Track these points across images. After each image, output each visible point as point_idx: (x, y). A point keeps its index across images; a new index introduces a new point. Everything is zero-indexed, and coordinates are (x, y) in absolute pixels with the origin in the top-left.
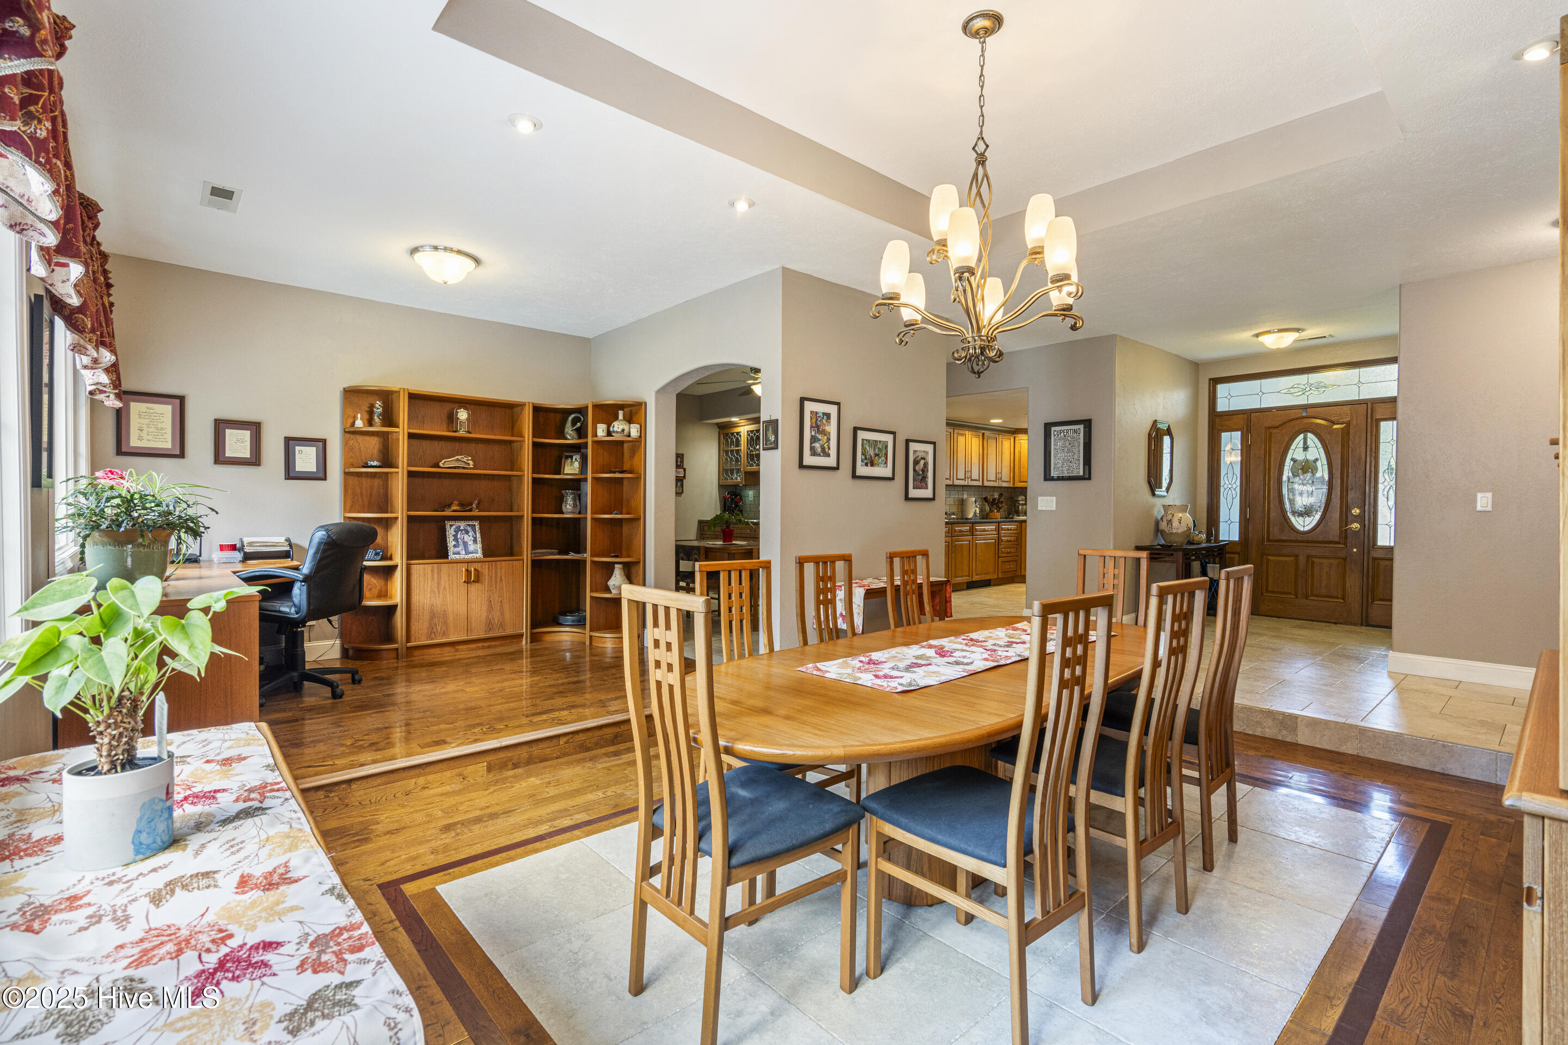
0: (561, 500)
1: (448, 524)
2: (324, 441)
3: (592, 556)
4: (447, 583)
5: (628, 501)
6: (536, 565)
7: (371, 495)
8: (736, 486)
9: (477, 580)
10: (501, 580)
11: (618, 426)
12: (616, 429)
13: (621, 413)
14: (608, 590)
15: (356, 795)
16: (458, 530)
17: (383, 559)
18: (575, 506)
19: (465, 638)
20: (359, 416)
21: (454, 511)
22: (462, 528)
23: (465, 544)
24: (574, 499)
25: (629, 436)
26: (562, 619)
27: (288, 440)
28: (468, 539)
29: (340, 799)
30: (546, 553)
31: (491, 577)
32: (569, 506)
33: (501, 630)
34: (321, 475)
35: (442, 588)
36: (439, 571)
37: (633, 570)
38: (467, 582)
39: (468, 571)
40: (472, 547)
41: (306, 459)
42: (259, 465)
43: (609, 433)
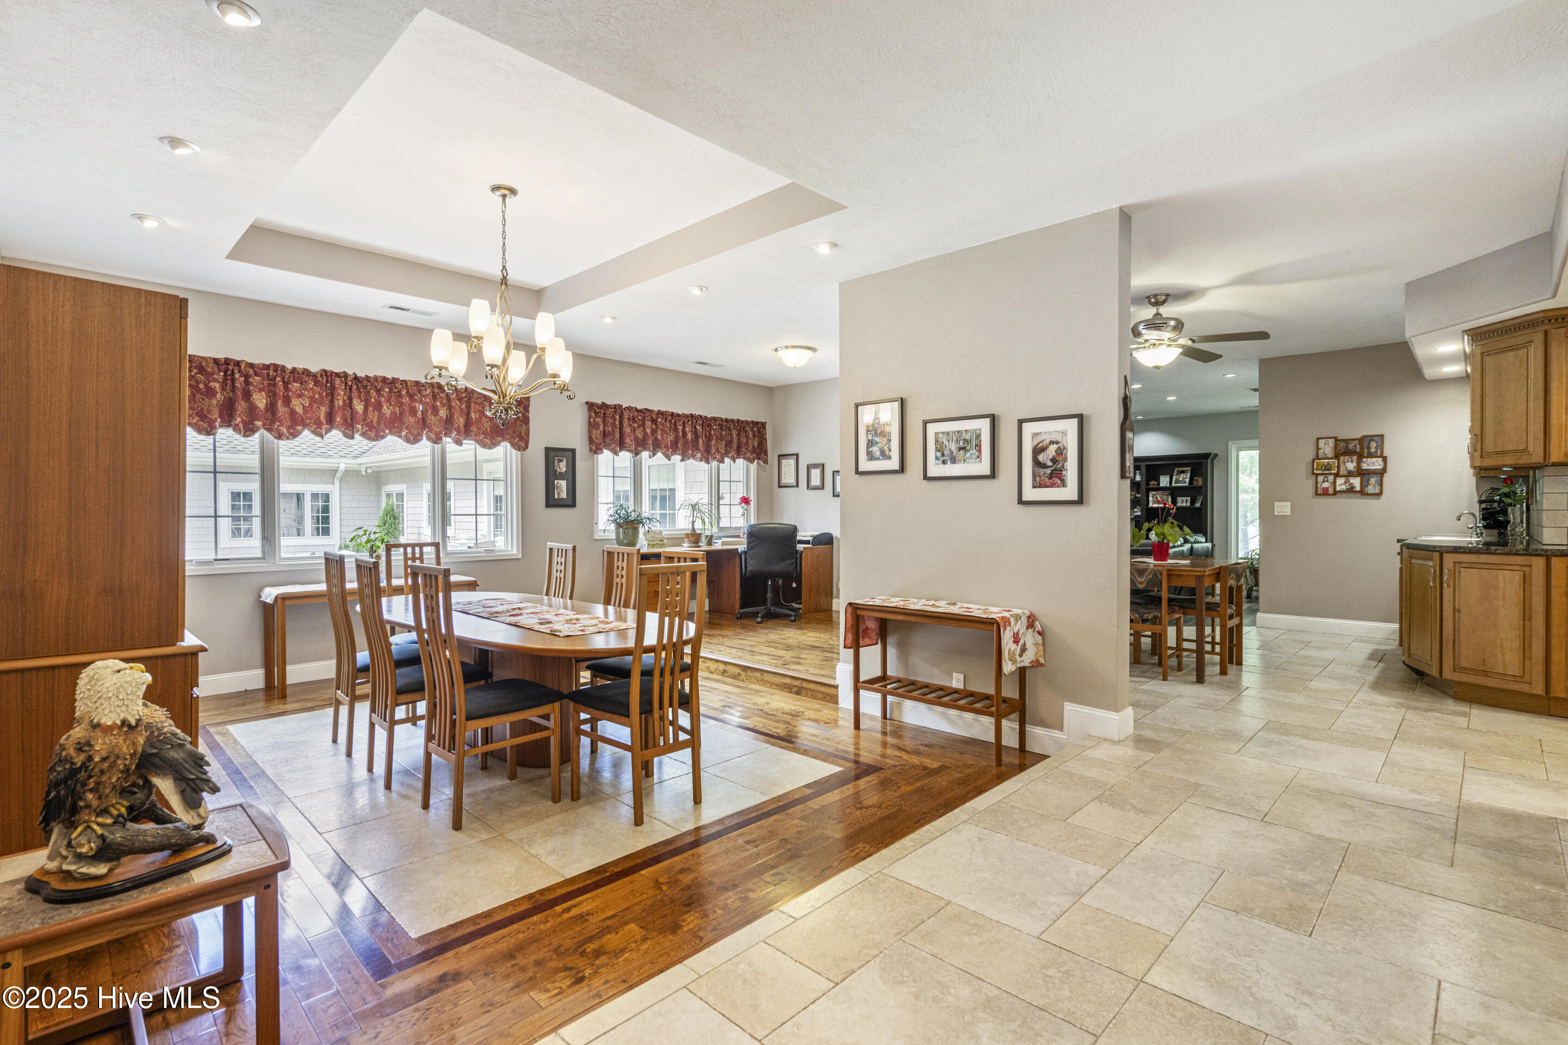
42: (823, 489)
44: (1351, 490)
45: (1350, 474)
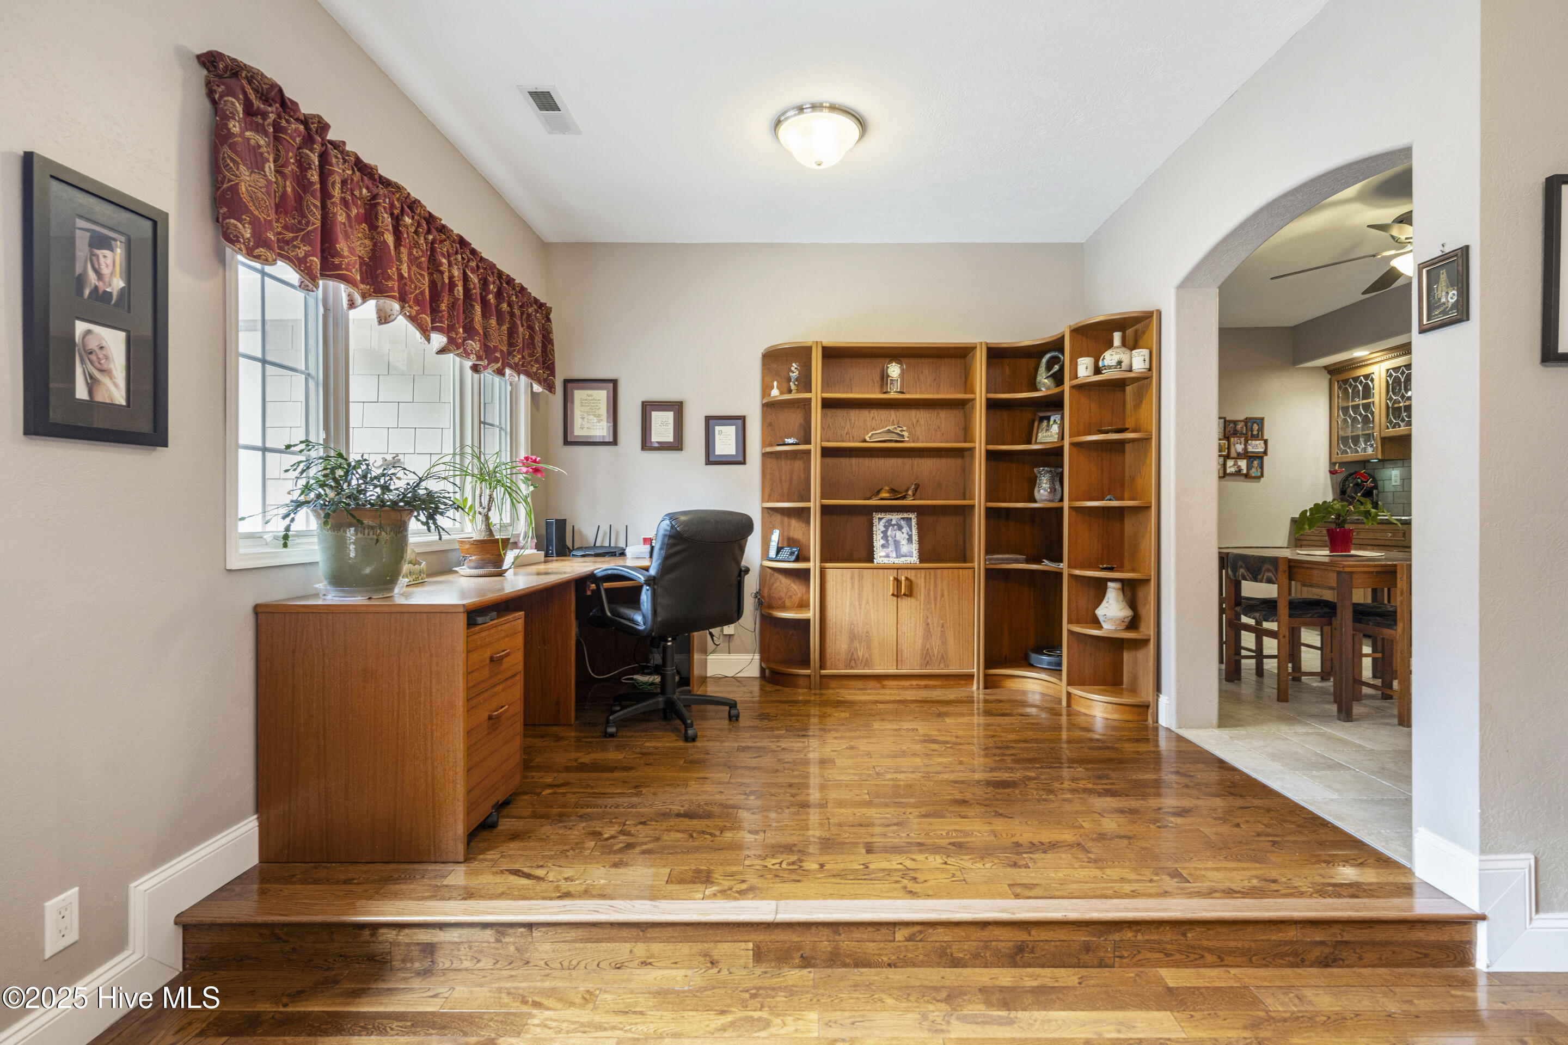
0: (1032, 482)
1: (876, 516)
2: (743, 419)
3: (1069, 567)
4: (871, 596)
5: (1133, 479)
6: (992, 575)
7: (791, 481)
8: (1365, 462)
9: (910, 594)
10: (942, 596)
11: (1110, 358)
12: (1107, 362)
13: (1117, 337)
14: (1096, 622)
15: (541, 949)
16: (889, 524)
17: (797, 560)
18: (1053, 490)
19: (893, 671)
20: (775, 383)
21: (882, 499)
22: (894, 522)
23: (897, 544)
24: (1052, 481)
25: (1131, 371)
26: (1034, 657)
27: (708, 419)
28: (901, 536)
29: (517, 949)
30: (1007, 559)
31: (929, 590)
32: (1043, 492)
33: (942, 665)
34: (740, 459)
35: (864, 602)
36: (861, 578)
37: (1141, 593)
38: (897, 595)
39: (897, 580)
40: (905, 549)
41: (726, 441)
42: (681, 450)
43: (1097, 371)
44: (1238, 473)
45: (1239, 456)
